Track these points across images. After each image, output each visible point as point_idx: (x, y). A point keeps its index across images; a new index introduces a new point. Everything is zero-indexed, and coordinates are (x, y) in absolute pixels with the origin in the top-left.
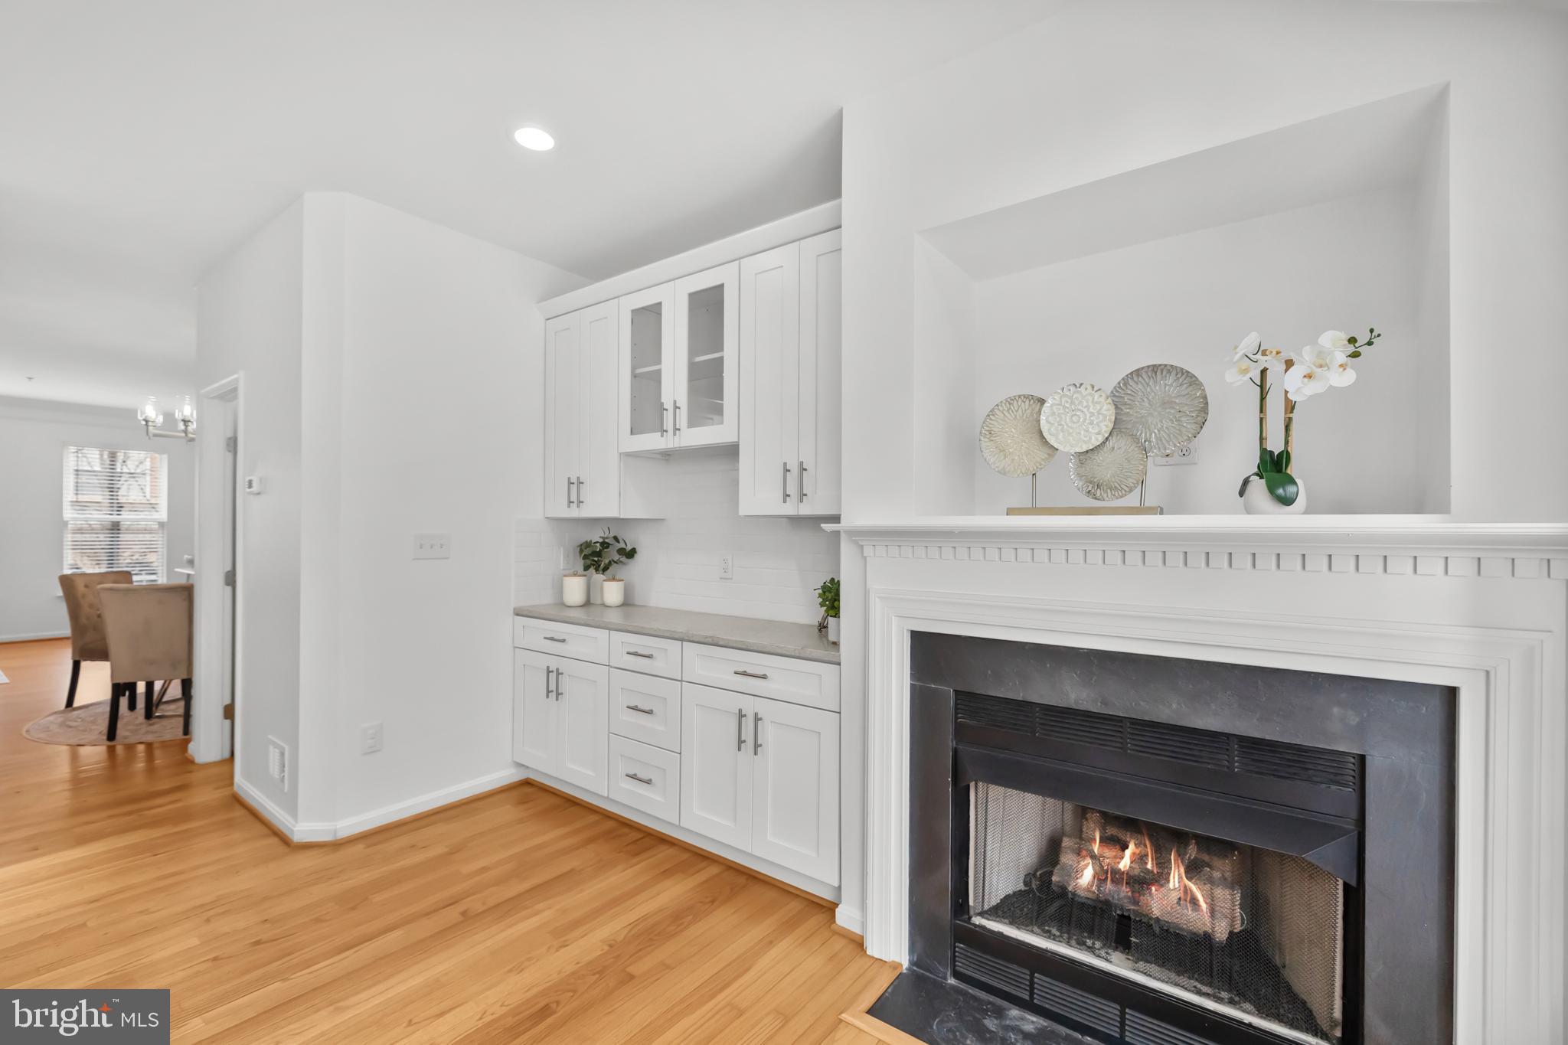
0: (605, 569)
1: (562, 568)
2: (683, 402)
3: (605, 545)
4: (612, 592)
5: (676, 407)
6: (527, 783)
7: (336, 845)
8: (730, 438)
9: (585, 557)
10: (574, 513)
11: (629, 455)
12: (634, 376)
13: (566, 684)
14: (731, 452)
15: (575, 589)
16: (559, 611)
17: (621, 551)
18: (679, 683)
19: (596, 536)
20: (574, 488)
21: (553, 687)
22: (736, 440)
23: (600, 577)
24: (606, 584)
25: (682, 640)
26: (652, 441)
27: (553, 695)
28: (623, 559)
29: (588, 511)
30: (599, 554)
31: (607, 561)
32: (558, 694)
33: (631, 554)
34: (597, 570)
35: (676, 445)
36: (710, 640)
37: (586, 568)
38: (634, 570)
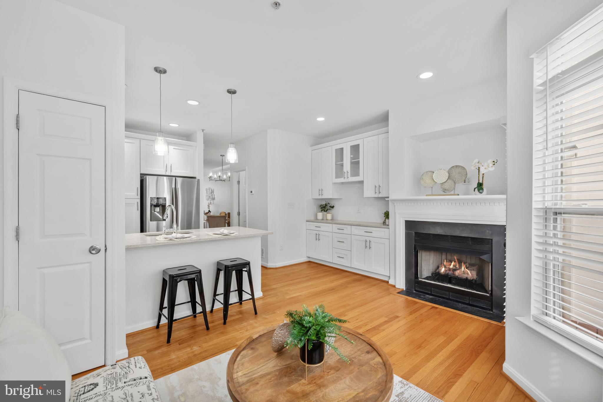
0: (326, 211)
1: (316, 210)
2: (349, 171)
3: (326, 205)
4: (329, 216)
5: (348, 172)
6: (309, 262)
7: (276, 268)
8: (362, 179)
9: (321, 208)
10: (320, 197)
11: (335, 183)
12: (336, 164)
13: (321, 237)
14: (362, 182)
15: (320, 215)
16: (316, 220)
17: (330, 207)
18: (350, 235)
19: (324, 203)
20: (320, 191)
21: (317, 238)
22: (363, 180)
23: (325, 213)
24: (327, 214)
25: (351, 225)
26: (341, 180)
27: (318, 240)
28: (331, 209)
29: (324, 197)
30: (325, 207)
31: (327, 209)
32: (319, 239)
33: (333, 207)
34: (324, 211)
35: (348, 181)
36: (358, 225)
37: (322, 211)
38: (334, 211)
